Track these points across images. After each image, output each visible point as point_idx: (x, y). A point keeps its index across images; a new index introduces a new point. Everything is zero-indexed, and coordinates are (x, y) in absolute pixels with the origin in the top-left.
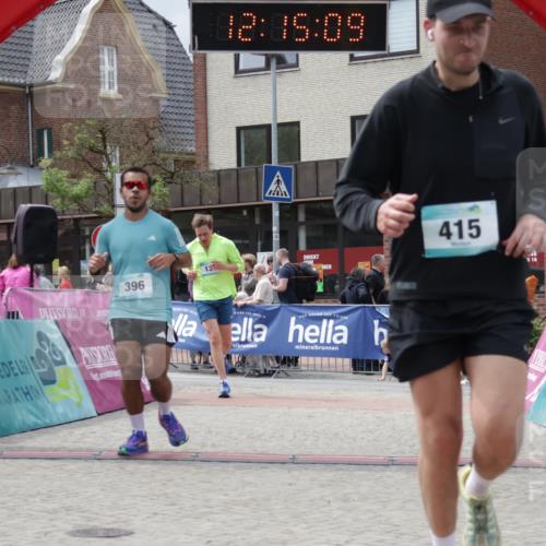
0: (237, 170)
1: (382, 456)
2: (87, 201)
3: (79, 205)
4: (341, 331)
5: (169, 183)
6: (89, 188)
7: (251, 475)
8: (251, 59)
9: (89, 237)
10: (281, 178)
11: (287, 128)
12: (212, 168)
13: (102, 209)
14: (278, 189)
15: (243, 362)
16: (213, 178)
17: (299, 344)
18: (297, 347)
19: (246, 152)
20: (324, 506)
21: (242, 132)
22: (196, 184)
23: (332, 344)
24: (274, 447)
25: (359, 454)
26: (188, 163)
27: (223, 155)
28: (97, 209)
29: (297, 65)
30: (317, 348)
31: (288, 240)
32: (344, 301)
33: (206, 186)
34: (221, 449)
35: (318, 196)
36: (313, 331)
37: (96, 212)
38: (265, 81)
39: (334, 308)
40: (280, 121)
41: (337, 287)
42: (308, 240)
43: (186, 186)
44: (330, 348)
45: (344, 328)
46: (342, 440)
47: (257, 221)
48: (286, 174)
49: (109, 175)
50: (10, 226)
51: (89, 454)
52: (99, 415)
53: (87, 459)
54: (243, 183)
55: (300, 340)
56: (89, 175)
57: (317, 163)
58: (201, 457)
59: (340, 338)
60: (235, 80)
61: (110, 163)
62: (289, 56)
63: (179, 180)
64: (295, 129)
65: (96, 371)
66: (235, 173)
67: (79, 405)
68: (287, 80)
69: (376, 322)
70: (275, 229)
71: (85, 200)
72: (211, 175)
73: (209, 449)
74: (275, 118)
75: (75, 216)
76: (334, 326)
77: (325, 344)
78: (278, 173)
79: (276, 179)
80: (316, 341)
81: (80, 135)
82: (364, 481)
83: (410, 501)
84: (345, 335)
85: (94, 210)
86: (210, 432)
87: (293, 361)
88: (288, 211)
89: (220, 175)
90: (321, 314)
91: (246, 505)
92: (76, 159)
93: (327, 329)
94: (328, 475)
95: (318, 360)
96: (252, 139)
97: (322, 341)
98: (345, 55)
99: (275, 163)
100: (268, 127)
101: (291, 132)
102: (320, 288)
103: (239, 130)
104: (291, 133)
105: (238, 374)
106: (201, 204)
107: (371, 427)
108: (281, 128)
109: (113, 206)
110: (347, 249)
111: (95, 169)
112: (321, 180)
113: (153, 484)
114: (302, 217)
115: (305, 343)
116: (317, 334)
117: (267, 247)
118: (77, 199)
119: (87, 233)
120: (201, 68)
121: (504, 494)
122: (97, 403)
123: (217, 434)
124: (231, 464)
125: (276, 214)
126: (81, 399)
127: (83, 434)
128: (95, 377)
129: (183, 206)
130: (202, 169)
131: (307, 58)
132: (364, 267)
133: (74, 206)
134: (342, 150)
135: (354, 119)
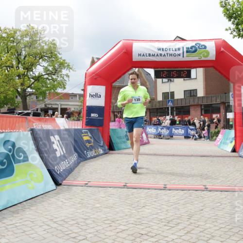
0: (162, 101)
1: (190, 154)
7: (166, 158)
8: (165, 80)
12: (158, 100)
14: (170, 104)
15: (164, 136)
18: (175, 134)
19: (164, 97)
22: (155, 103)
24: (169, 153)
25: (186, 154)
26: (154, 100)
27: (160, 98)
29: (173, 81)
31: (172, 114)
33: (157, 104)
35: (178, 105)
38: (168, 84)
40: (172, 91)
42: (176, 114)
43: (153, 104)
45: (183, 130)
46: (182, 151)
47: (166, 110)
48: (172, 101)
50: (121, 112)
54: (164, 103)
57: (178, 99)
58: (156, 154)
59: (182, 132)
60: (162, 84)
62: (172, 79)
64: (174, 93)
68: (172, 84)
69: (189, 129)
70: (170, 112)
73: (158, 153)
74: (170, 91)
76: (181, 130)
78: (170, 101)
80: (178, 133)
82: (187, 159)
86: (158, 150)
87: (172, 137)
88: (172, 108)
89: (159, 102)
90: (179, 128)
95: (178, 136)
96: (165, 95)
98: (183, 79)
99: (170, 99)
100: (168, 93)
101: (172, 94)
102: (178, 123)
103: (163, 93)
105: (163, 139)
107: (188, 149)
110: (184, 116)
112: (178, 102)
114: (175, 109)
116: (178, 131)
117: (168, 115)
120: (156, 82)
124: (162, 156)
125: (170, 109)
129: (152, 107)
130: (156, 101)
131: (176, 80)
132: (186, 119)
134: (182, 97)
135: (184, 91)
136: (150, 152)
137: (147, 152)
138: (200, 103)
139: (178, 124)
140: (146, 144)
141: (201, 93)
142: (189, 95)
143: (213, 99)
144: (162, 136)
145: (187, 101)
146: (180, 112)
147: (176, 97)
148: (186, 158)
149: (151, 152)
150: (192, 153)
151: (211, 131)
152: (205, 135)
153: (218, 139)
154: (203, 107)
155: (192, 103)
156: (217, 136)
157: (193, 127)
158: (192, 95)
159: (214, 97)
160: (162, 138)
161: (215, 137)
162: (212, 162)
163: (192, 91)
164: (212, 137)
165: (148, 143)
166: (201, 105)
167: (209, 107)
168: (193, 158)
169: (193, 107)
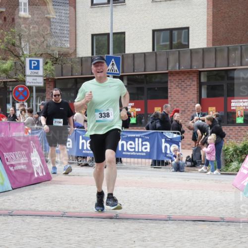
0: (91, 57)
1: (164, 214)
2: (11, 73)
3: (7, 74)
4: (146, 145)
5: (56, 63)
6: (12, 65)
9: (12, 91)
10: (114, 62)
11: (119, 36)
12: (78, 56)
13: (19, 77)
14: (113, 68)
16: (78, 62)
17: (125, 151)
18: (124, 153)
19: (96, 48)
20: (132, 244)
21: (95, 37)
22: (69, 65)
23: (142, 152)
27: (84, 50)
28: (16, 77)
29: (124, 2)
30: (134, 153)
32: (148, 128)
33: (74, 66)
34: (78, 210)
35: (134, 72)
36: (131, 144)
37: (15, 79)
38: (107, 10)
39: (142, 132)
40: (114, 31)
41: (143, 120)
43: (64, 65)
44: (141, 154)
45: (148, 143)
46: (143, 205)
48: (117, 60)
49: (22, 59)
51: (6, 212)
52: (13, 189)
53: (4, 215)
55: (125, 149)
56: (12, 58)
57: (134, 54)
58: (67, 214)
59: (146, 148)
60: (91, 9)
61: (23, 52)
63: (60, 63)
64: (123, 36)
65: (12, 165)
66: (90, 59)
67: (2, 184)
68: (119, 10)
69: (163, 140)
71: (9, 72)
72: (77, 60)
73: (72, 210)
74: (112, 30)
75: (4, 80)
76: (142, 142)
77: (138, 152)
78: (113, 60)
79: (112, 63)
80: (133, 150)
81: (7, 37)
83: (179, 241)
84: (148, 147)
85: (14, 77)
86: (73, 200)
89: (82, 60)
90: (134, 136)
91: (89, 243)
92: (5, 50)
93: (138, 143)
94: (135, 225)
96: (99, 41)
97: (137, 150)
99: (111, 54)
100: (108, 35)
103: (93, 36)
104: (120, 38)
105: (90, 166)
106: (72, 75)
107: (159, 198)
108: (115, 35)
109: (25, 76)
110: (149, 101)
111: (15, 56)
112: (136, 63)
113: (39, 230)
115: (127, 151)
116: (133, 146)
118: (5, 71)
119: (11, 90)
120: (73, 2)
121: (229, 238)
122: (12, 183)
123: (76, 201)
124: (83, 219)
126: (3, 181)
127: (3, 200)
128: (11, 169)
129: (62, 76)
130: (73, 57)
132: (158, 110)
133: (4, 75)
134: (148, 48)
135: (154, 31)
136: (49, 208)
137: (41, 207)
138: (197, 66)
139: (134, 125)
140: (39, 181)
141: (199, 40)
142: (168, 43)
143: (233, 55)
144: (88, 158)
145: (162, 60)
146: (141, 90)
147: (131, 47)
148: (152, 224)
149: (54, 208)
150: (170, 212)
151: (225, 147)
152: (207, 158)
153: (243, 170)
154: (203, 79)
155: (173, 66)
156: (242, 161)
157: (175, 136)
158: (175, 42)
159: (235, 49)
160: (86, 165)
161: (234, 164)
162: (224, 239)
163: (175, 33)
164: (228, 163)
165: (46, 179)
166: (200, 72)
167: (222, 78)
168: (171, 226)
169: (176, 78)
